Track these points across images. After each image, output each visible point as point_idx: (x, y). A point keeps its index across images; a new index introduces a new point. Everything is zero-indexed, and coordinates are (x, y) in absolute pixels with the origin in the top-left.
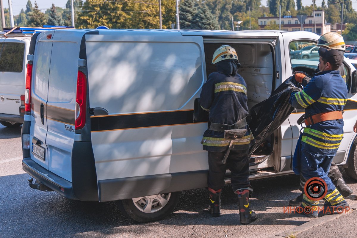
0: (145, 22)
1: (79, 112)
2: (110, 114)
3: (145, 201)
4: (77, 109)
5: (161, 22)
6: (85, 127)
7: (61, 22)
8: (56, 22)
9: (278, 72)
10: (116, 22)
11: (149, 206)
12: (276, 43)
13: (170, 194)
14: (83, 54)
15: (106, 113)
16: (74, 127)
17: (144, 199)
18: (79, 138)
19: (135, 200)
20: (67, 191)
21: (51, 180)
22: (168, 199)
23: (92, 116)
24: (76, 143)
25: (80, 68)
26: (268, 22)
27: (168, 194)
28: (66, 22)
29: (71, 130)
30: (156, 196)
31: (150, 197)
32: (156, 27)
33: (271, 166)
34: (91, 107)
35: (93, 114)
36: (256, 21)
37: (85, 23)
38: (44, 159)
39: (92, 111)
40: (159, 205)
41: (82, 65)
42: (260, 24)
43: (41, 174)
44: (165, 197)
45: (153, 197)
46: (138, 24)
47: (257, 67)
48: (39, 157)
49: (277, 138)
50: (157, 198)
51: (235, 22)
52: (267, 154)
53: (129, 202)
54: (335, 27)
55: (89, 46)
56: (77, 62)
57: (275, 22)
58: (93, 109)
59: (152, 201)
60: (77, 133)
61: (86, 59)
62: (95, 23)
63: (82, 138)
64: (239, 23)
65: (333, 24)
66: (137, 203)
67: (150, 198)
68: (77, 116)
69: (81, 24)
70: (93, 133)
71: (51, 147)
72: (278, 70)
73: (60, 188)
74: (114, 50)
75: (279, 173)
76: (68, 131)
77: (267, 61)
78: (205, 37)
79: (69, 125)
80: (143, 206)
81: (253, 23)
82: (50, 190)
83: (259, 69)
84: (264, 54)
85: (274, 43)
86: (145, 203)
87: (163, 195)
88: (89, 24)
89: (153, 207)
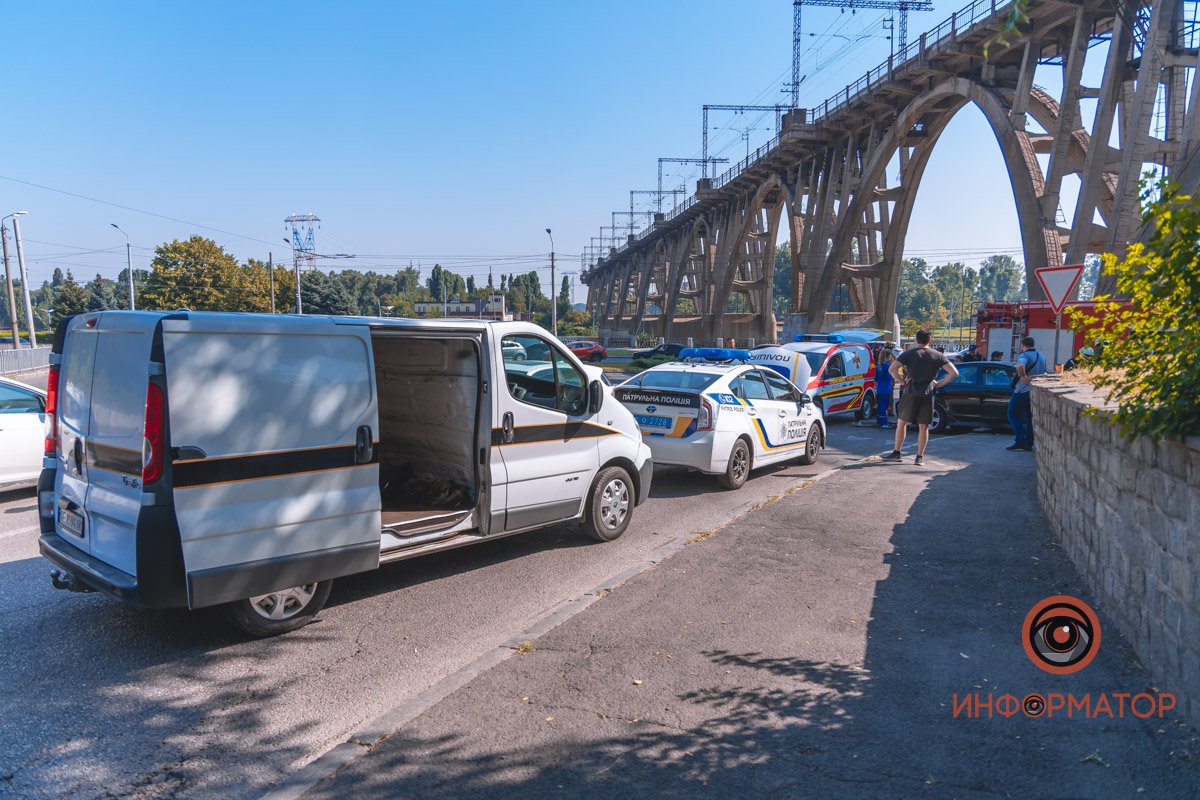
0: (248, 304)
1: (151, 454)
2: (209, 457)
3: (272, 600)
4: (147, 449)
5: (274, 305)
6: (163, 480)
7: (112, 301)
8: (103, 302)
9: (485, 382)
10: (203, 304)
11: (279, 608)
12: (483, 338)
13: (316, 584)
14: (158, 353)
15: (203, 456)
16: (140, 480)
17: (270, 598)
18: (150, 499)
19: (255, 601)
20: (126, 593)
21: (96, 573)
22: (313, 593)
23: (175, 462)
24: (144, 508)
25: (152, 377)
26: (428, 308)
27: (312, 585)
28: (121, 301)
29: (134, 485)
30: (291, 590)
31: (279, 592)
32: (265, 310)
33: (475, 526)
34: (173, 444)
35: (177, 458)
36: (412, 307)
37: (153, 305)
38: (82, 536)
39: (176, 453)
40: (297, 604)
41: (156, 372)
42: (417, 310)
43: (76, 562)
44: (308, 590)
45: (288, 592)
46: (238, 307)
47: (452, 375)
48: (73, 532)
49: (484, 484)
50: (294, 594)
51: (384, 307)
52: (469, 508)
53: (243, 605)
54: (519, 317)
55: (169, 341)
56: (146, 367)
57: (438, 308)
58: (177, 449)
59: (285, 598)
60: (145, 491)
61: (163, 362)
62: (168, 304)
63: (157, 499)
64: (390, 308)
65: (517, 313)
66: (259, 604)
67: (282, 595)
68: (146, 460)
69: (146, 305)
70: (176, 491)
71: (95, 514)
72: (485, 378)
73: (113, 588)
74: (214, 349)
75: (488, 536)
76: (130, 488)
77: (468, 365)
78: (372, 328)
79: (131, 478)
80: (268, 608)
81: (407, 309)
82: (92, 590)
83: (455, 378)
84: (464, 355)
85: (480, 339)
86: (271, 603)
87: (304, 587)
88: (159, 305)
89: (286, 609)
